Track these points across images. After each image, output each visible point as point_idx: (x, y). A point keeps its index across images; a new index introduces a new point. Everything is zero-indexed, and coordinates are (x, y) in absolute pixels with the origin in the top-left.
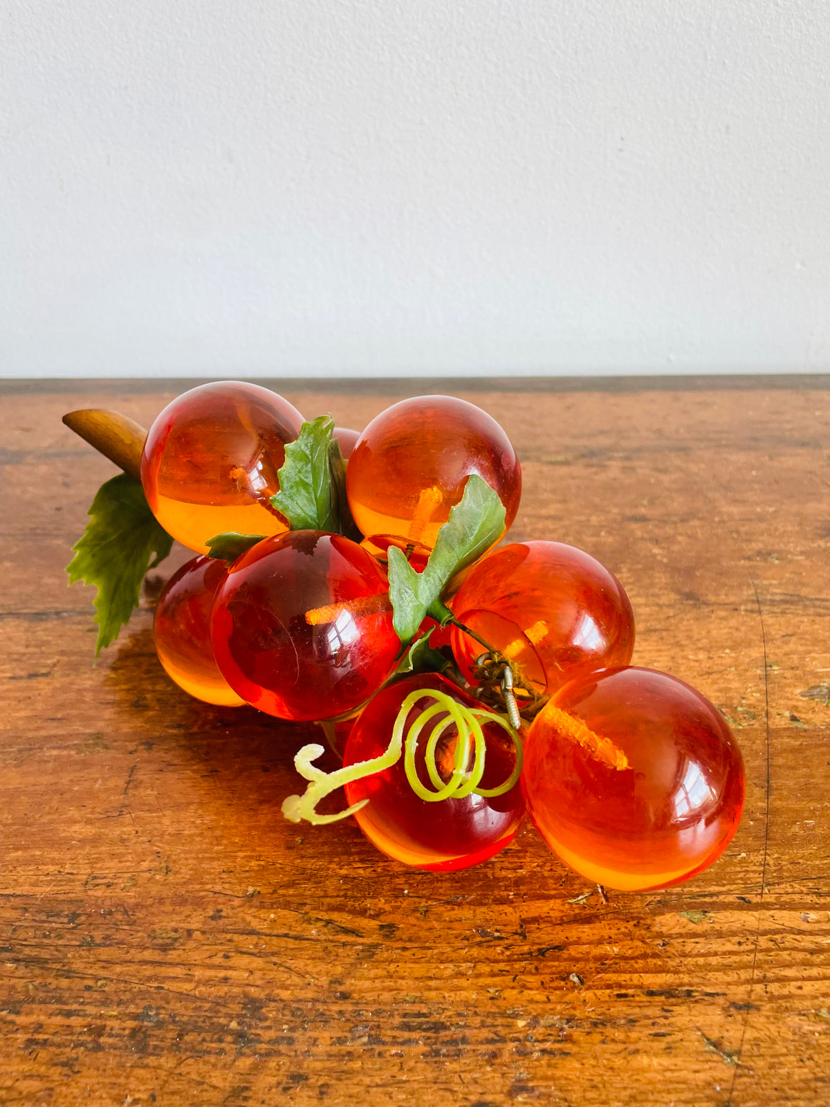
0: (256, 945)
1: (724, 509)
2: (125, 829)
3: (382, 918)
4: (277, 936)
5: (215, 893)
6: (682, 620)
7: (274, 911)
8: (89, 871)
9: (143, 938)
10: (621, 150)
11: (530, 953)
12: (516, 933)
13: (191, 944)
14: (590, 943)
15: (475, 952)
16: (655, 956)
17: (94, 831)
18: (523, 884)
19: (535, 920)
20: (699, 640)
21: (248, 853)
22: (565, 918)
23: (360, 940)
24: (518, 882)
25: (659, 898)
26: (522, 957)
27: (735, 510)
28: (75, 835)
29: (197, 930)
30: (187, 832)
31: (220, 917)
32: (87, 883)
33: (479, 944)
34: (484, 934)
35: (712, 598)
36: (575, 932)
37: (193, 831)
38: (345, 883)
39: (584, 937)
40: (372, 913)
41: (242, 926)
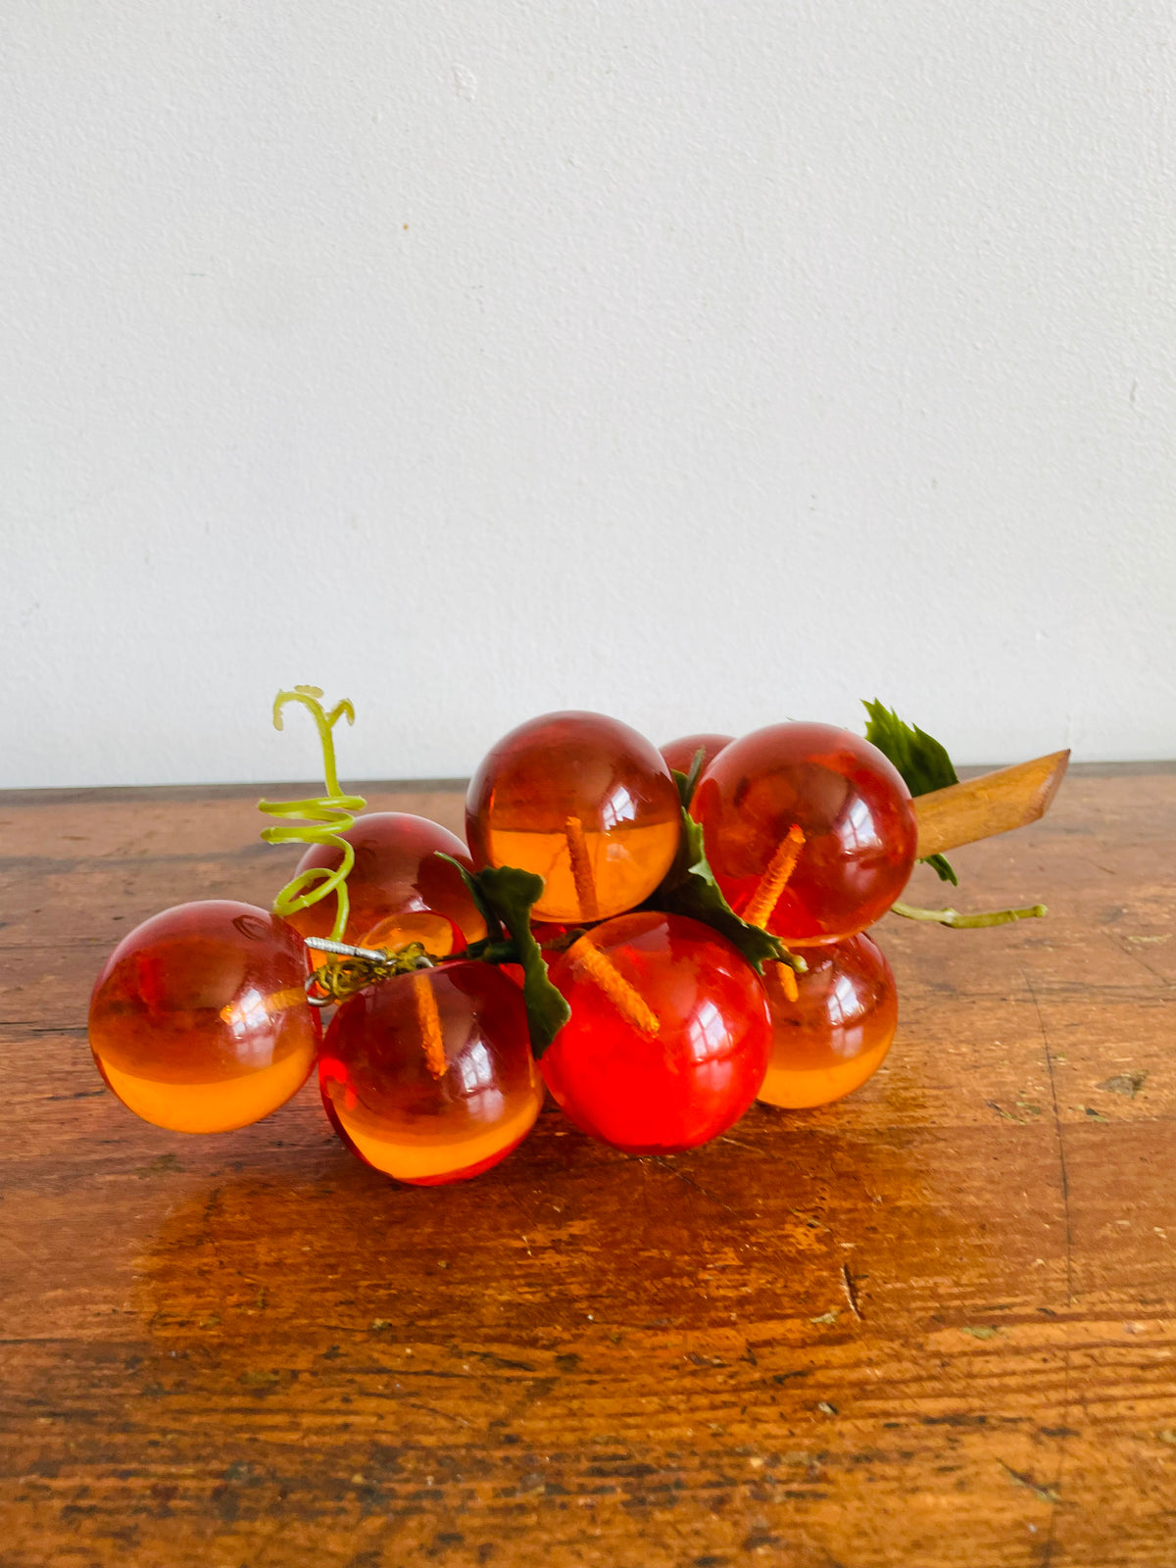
0: (386, 1386)
1: (979, 897)
2: (206, 1260)
3: (561, 1348)
4: (416, 1374)
5: (329, 1328)
6: (935, 1012)
7: (410, 1345)
8: (154, 1308)
9: (229, 1383)
10: (812, 509)
11: (764, 1381)
12: (743, 1359)
13: (297, 1387)
14: (844, 1366)
15: (687, 1382)
16: (932, 1378)
17: (163, 1264)
18: (749, 1303)
19: (768, 1343)
20: (959, 1032)
21: (375, 1282)
22: (808, 1341)
23: (530, 1374)
24: (742, 1301)
25: (932, 1313)
26: (753, 1386)
27: (992, 898)
28: (136, 1269)
29: (306, 1371)
30: (289, 1261)
31: (338, 1356)
32: (151, 1323)
33: (694, 1373)
34: (699, 1361)
35: (971, 988)
36: (821, 1355)
37: (300, 1259)
38: (506, 1311)
39: (835, 1361)
40: (545, 1342)
41: (368, 1364)
